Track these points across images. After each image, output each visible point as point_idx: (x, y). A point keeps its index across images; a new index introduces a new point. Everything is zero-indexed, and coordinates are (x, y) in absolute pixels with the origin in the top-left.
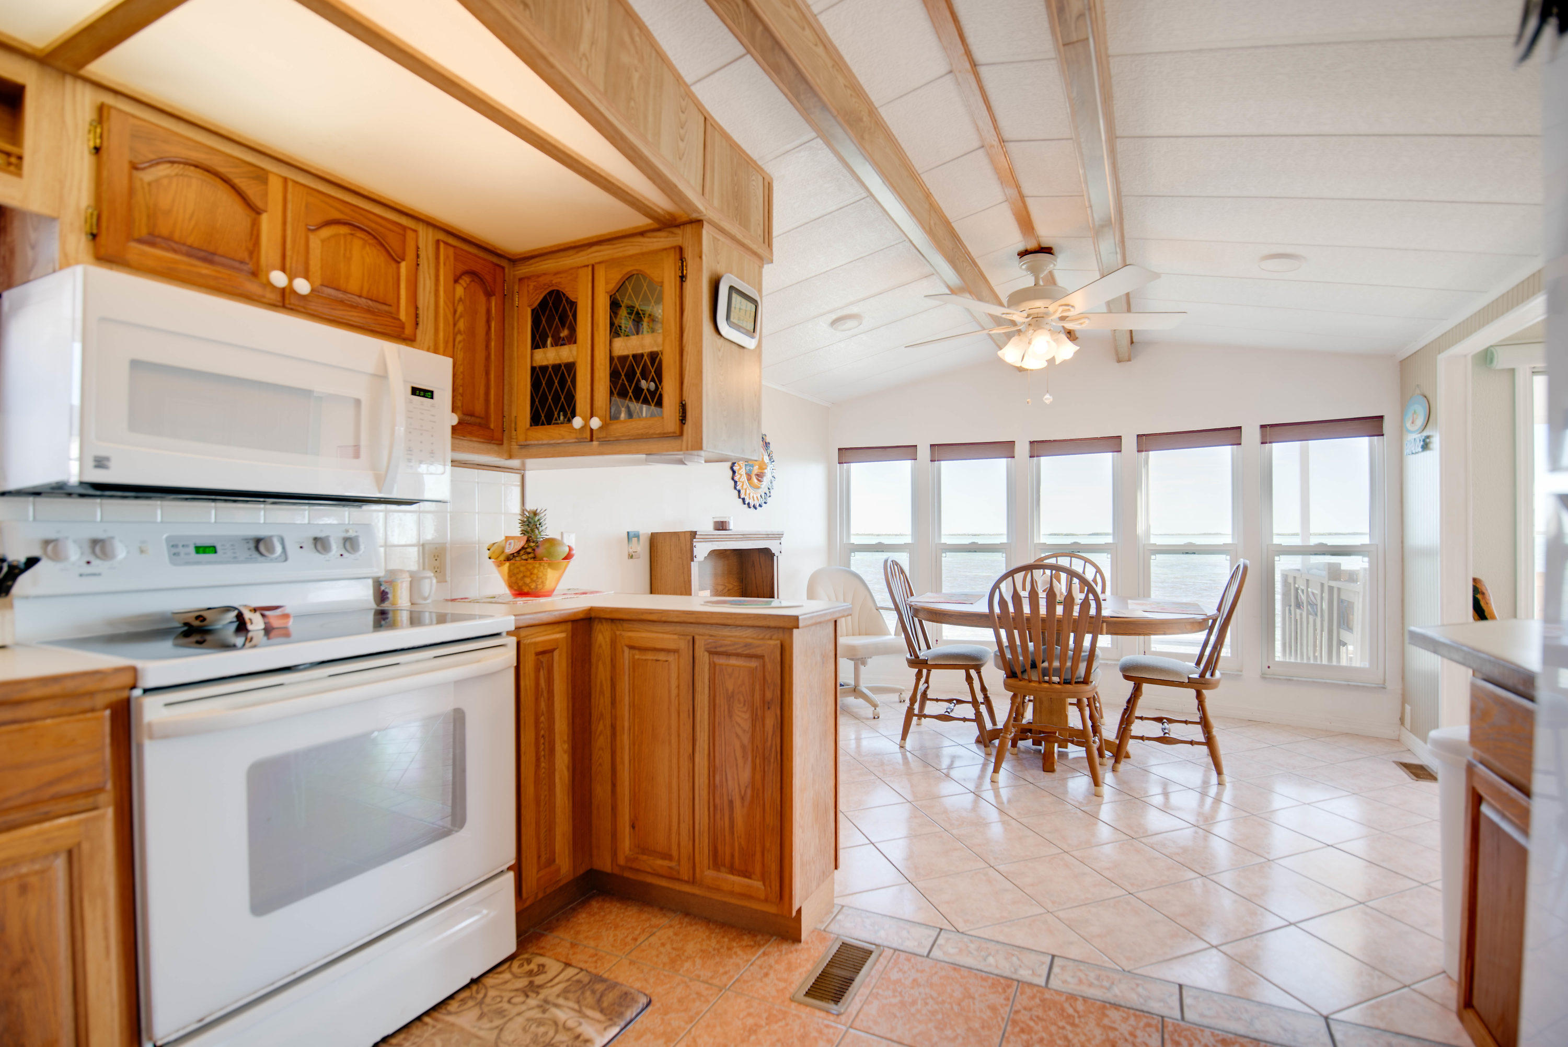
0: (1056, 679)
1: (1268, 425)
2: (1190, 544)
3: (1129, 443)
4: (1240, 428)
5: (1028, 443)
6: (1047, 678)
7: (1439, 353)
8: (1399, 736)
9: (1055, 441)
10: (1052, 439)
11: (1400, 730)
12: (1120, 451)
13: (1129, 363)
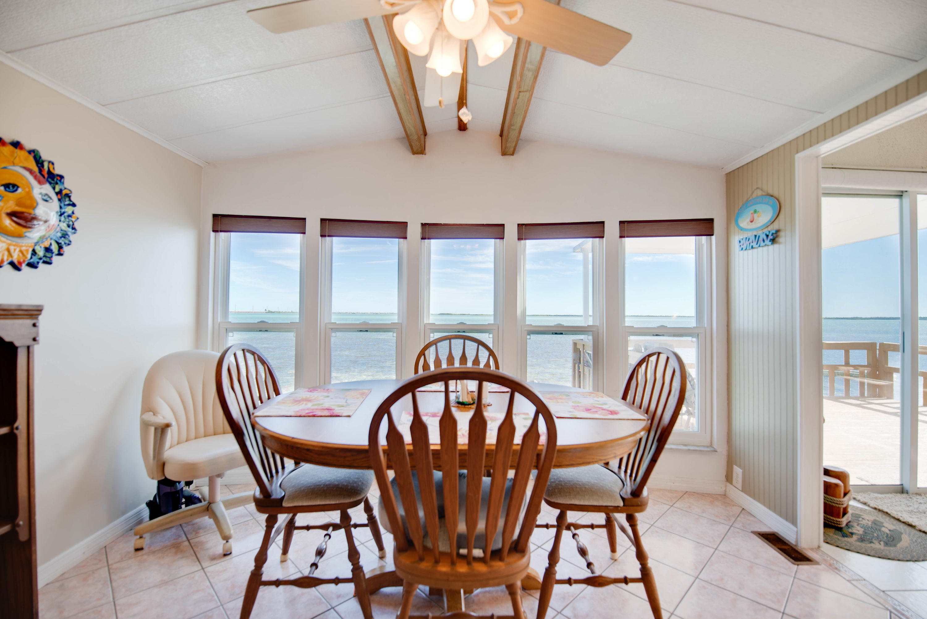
0: (478, 553)
1: (626, 221)
2: (559, 326)
3: (511, 231)
4: (603, 223)
5: (420, 225)
6: (463, 551)
7: (797, 152)
8: (726, 491)
9: (445, 225)
10: (442, 222)
11: (726, 486)
12: (503, 238)
13: (512, 157)
